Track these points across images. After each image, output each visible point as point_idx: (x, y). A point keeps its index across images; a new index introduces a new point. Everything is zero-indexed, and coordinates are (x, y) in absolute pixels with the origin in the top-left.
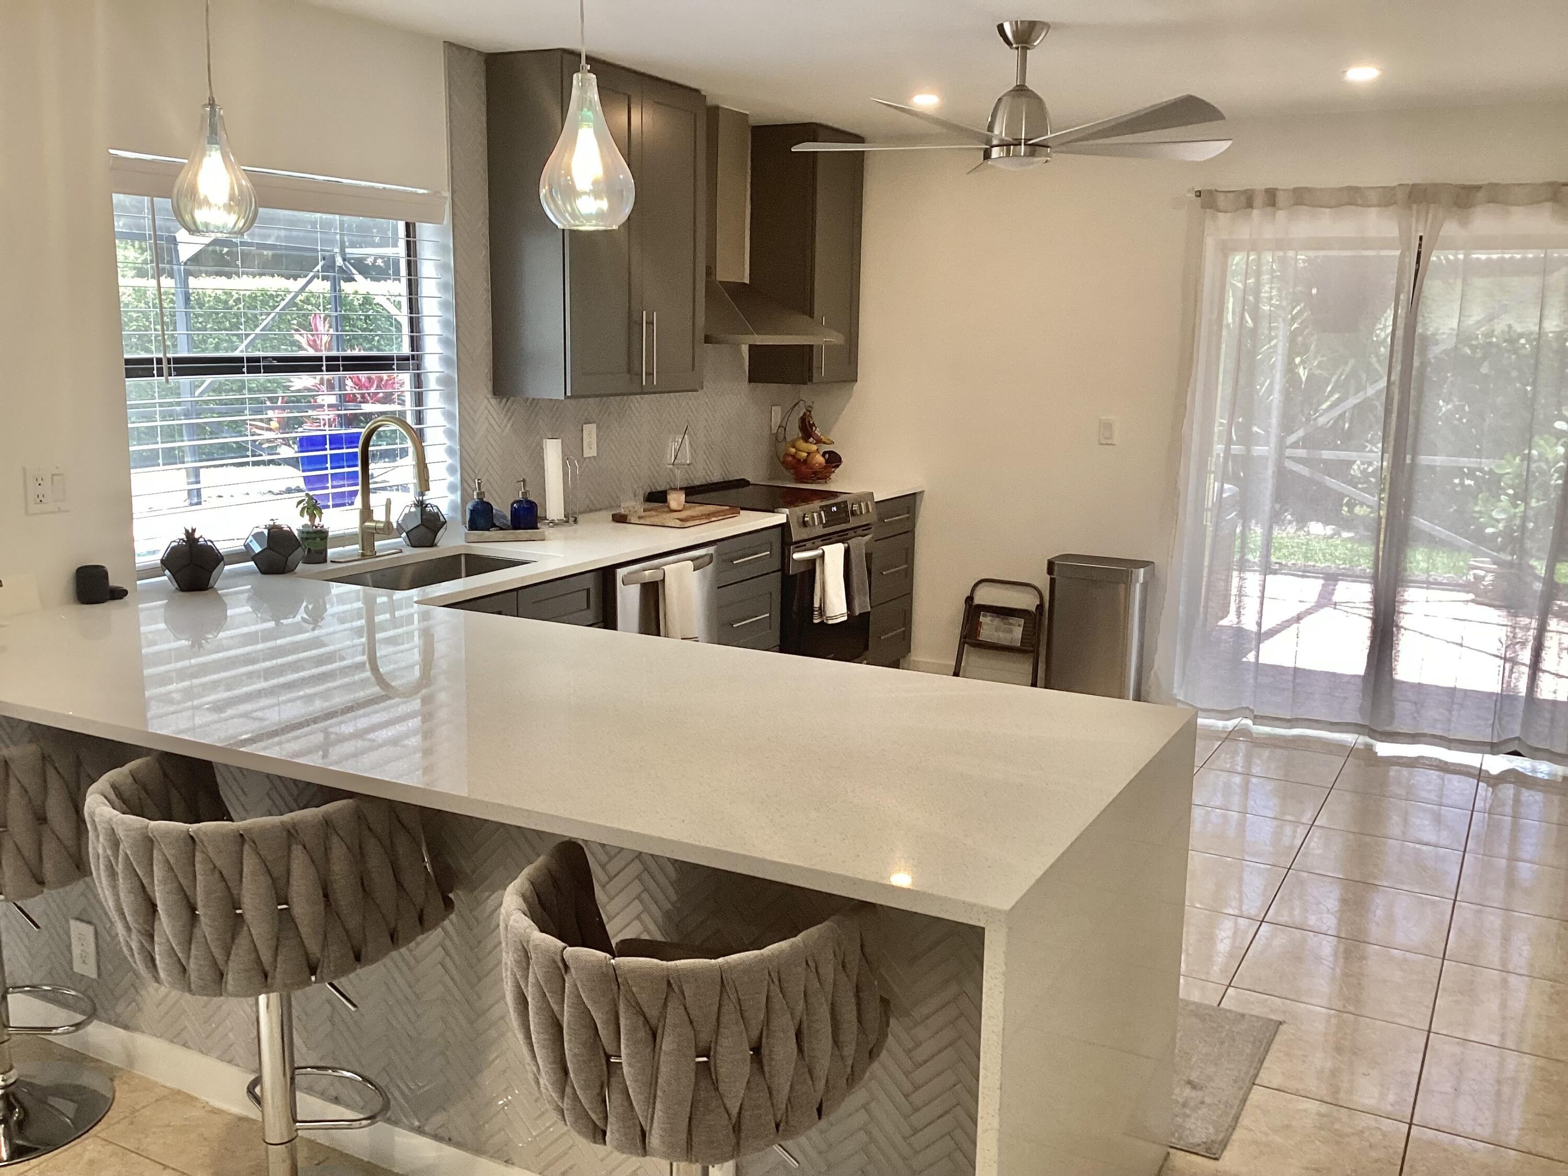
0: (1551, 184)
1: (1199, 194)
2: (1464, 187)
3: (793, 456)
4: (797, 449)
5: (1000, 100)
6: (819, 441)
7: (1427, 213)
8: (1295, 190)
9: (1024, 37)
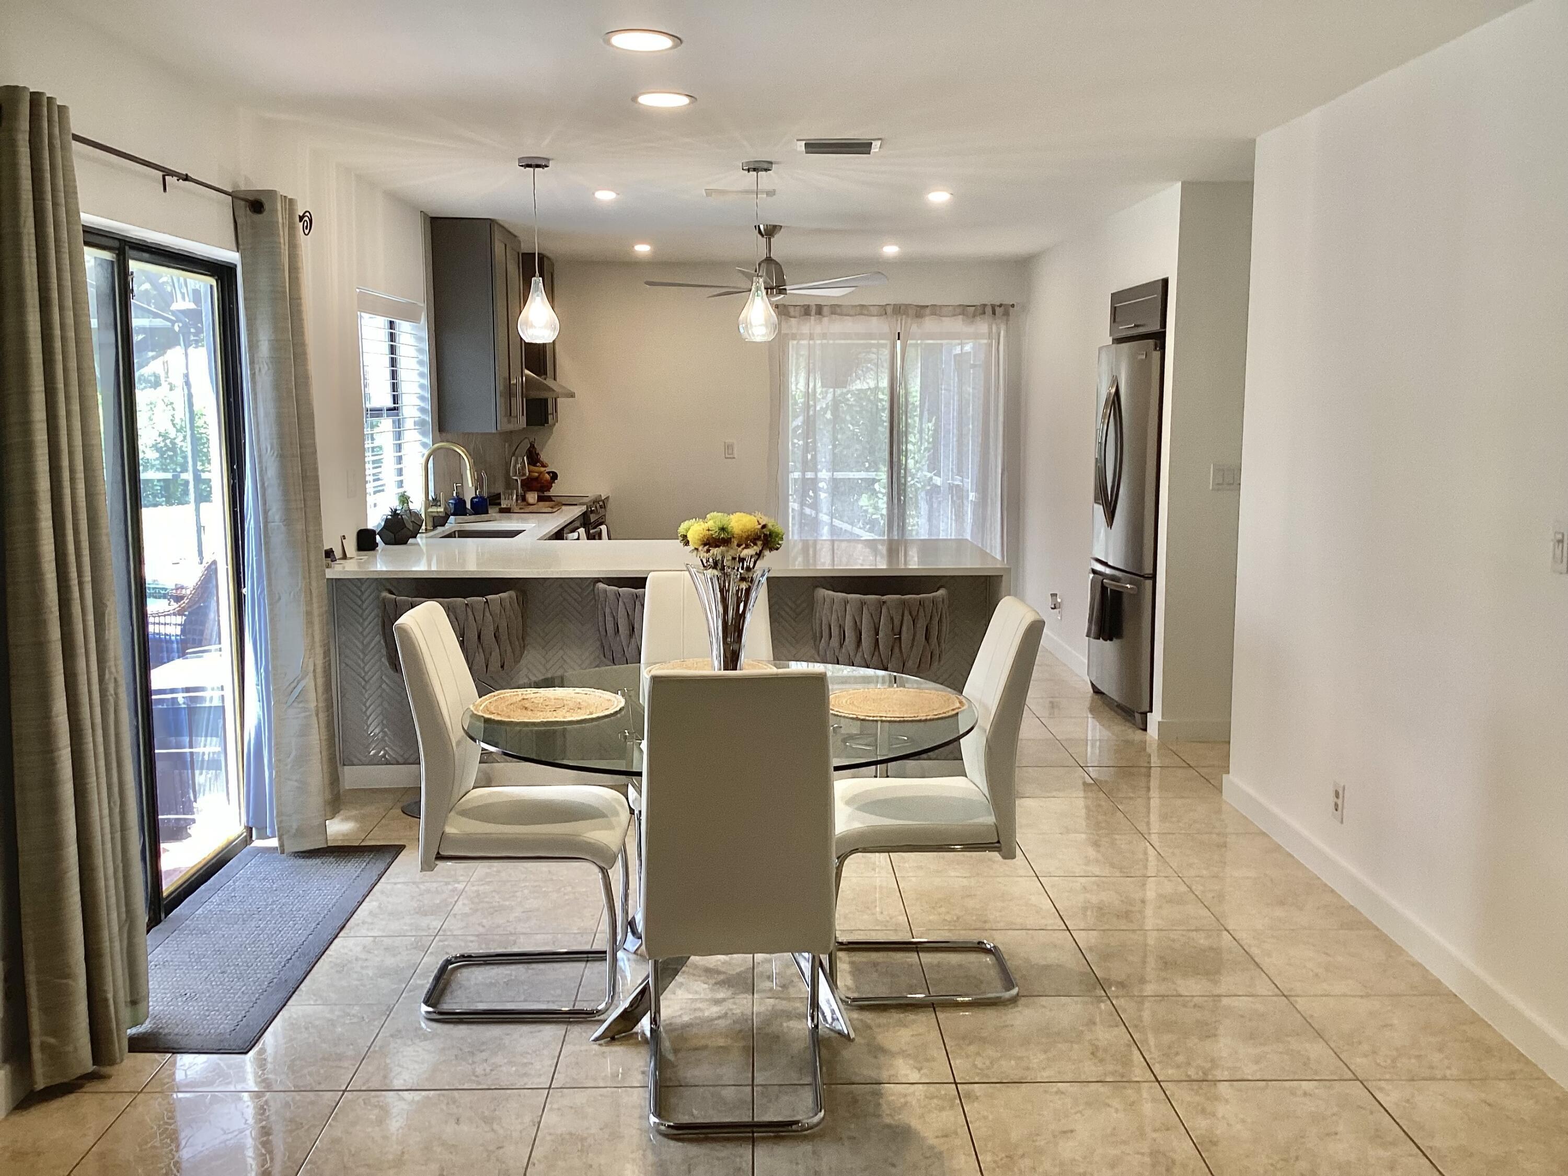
0: (962, 305)
1: (777, 306)
2: (918, 306)
3: (529, 476)
4: (530, 471)
5: (760, 264)
6: (544, 466)
7: (902, 320)
8: (832, 306)
9: (770, 232)
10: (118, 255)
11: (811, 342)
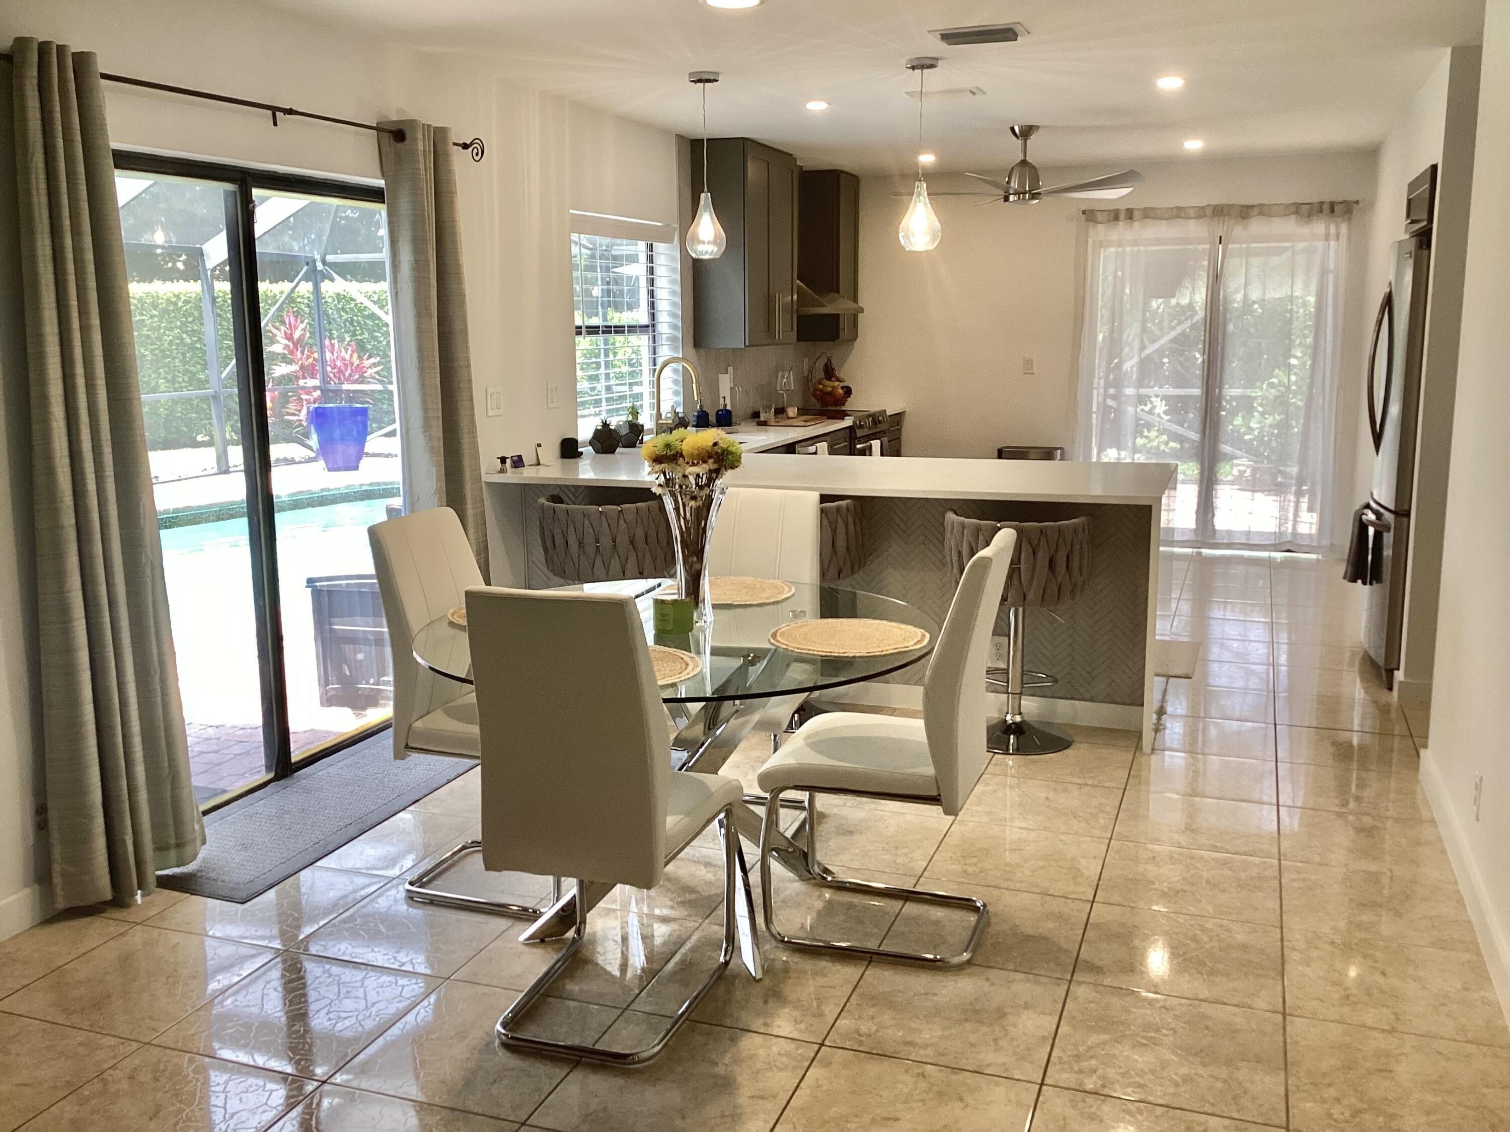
0: (1295, 204)
1: (1084, 212)
2: (1243, 206)
3: (821, 390)
4: (824, 386)
5: (1013, 168)
6: (839, 380)
7: (1224, 222)
8: (1144, 209)
9: (1026, 132)
10: (240, 186)
11: (1120, 249)
